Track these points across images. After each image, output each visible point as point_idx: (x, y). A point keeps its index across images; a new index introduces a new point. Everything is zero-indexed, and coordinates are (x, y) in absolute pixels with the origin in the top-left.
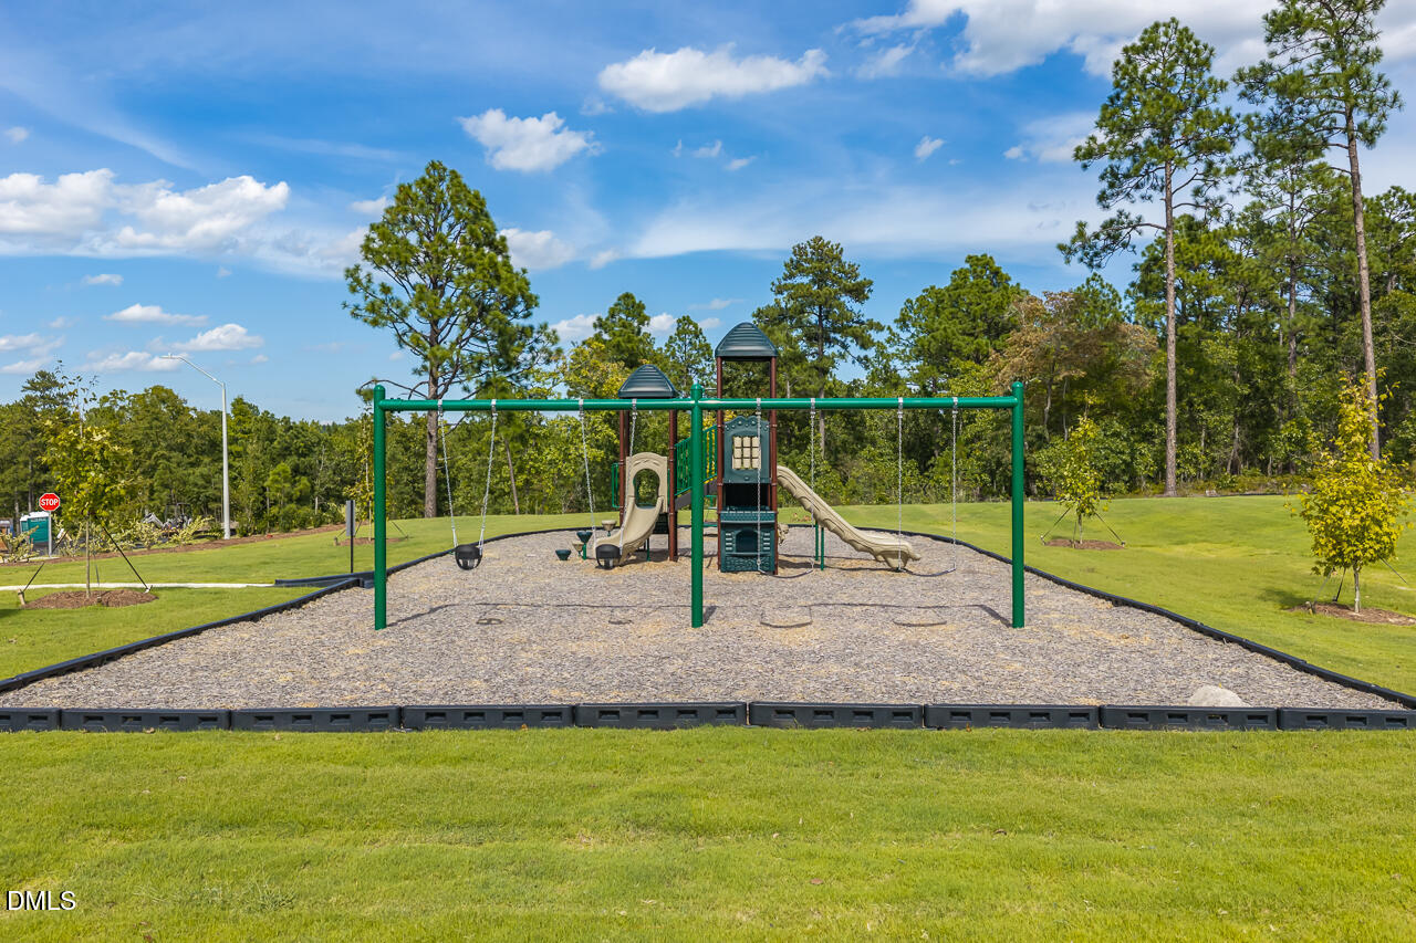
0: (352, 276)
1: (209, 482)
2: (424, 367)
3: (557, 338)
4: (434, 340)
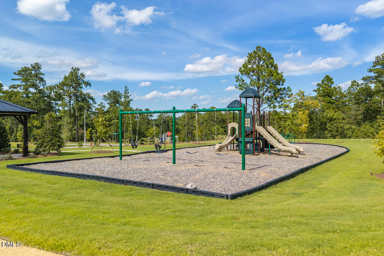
0: (237, 78)
3: (291, 91)
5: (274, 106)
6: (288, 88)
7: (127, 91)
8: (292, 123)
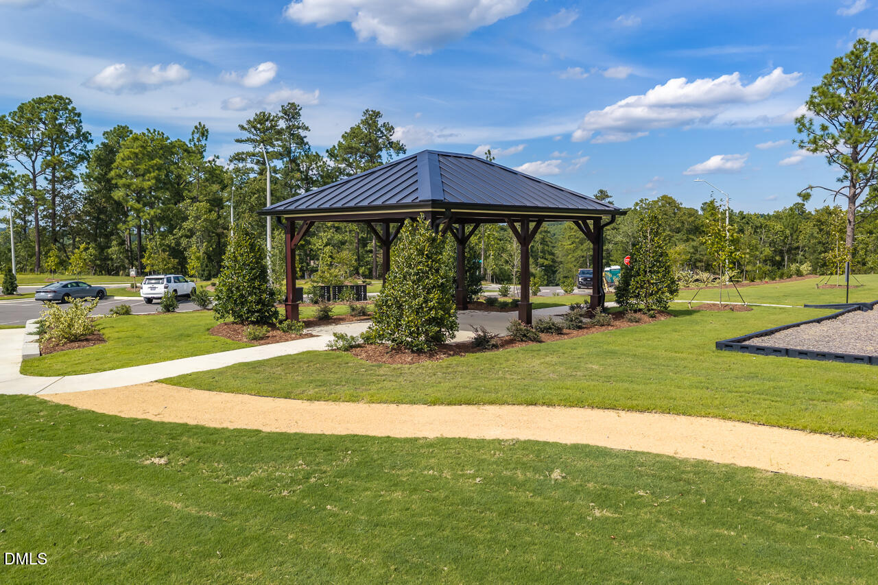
0: (799, 121)
1: (697, 250)
2: (846, 177)
4: (855, 157)
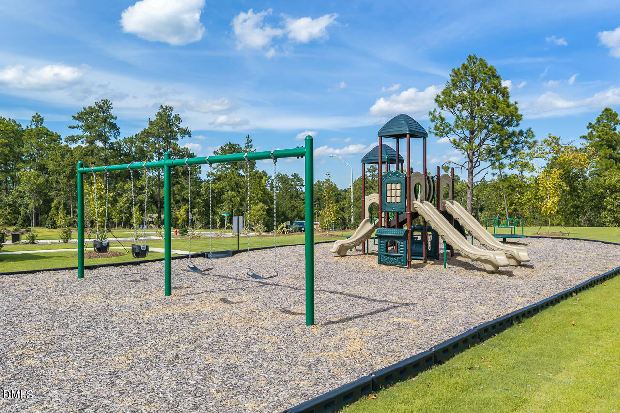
0: (432, 114)
3: (533, 136)
5: (501, 165)
6: (528, 131)
7: (250, 144)
8: (536, 196)
